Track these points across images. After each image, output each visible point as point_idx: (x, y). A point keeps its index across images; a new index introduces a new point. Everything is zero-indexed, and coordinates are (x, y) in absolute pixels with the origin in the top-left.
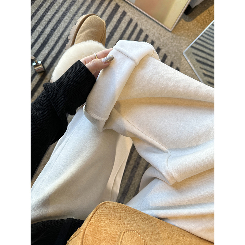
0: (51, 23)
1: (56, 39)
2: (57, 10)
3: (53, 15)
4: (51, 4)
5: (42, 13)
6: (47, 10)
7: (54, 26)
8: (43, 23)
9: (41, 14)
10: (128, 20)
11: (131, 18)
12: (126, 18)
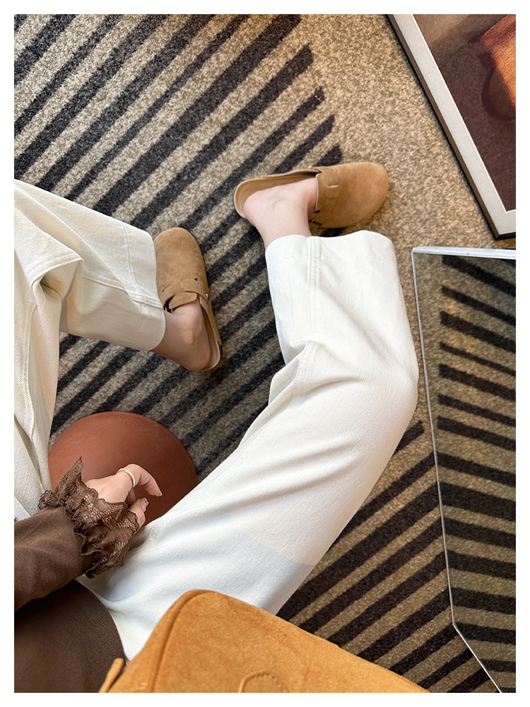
10: (307, 94)
11: (321, 88)
12: (305, 80)
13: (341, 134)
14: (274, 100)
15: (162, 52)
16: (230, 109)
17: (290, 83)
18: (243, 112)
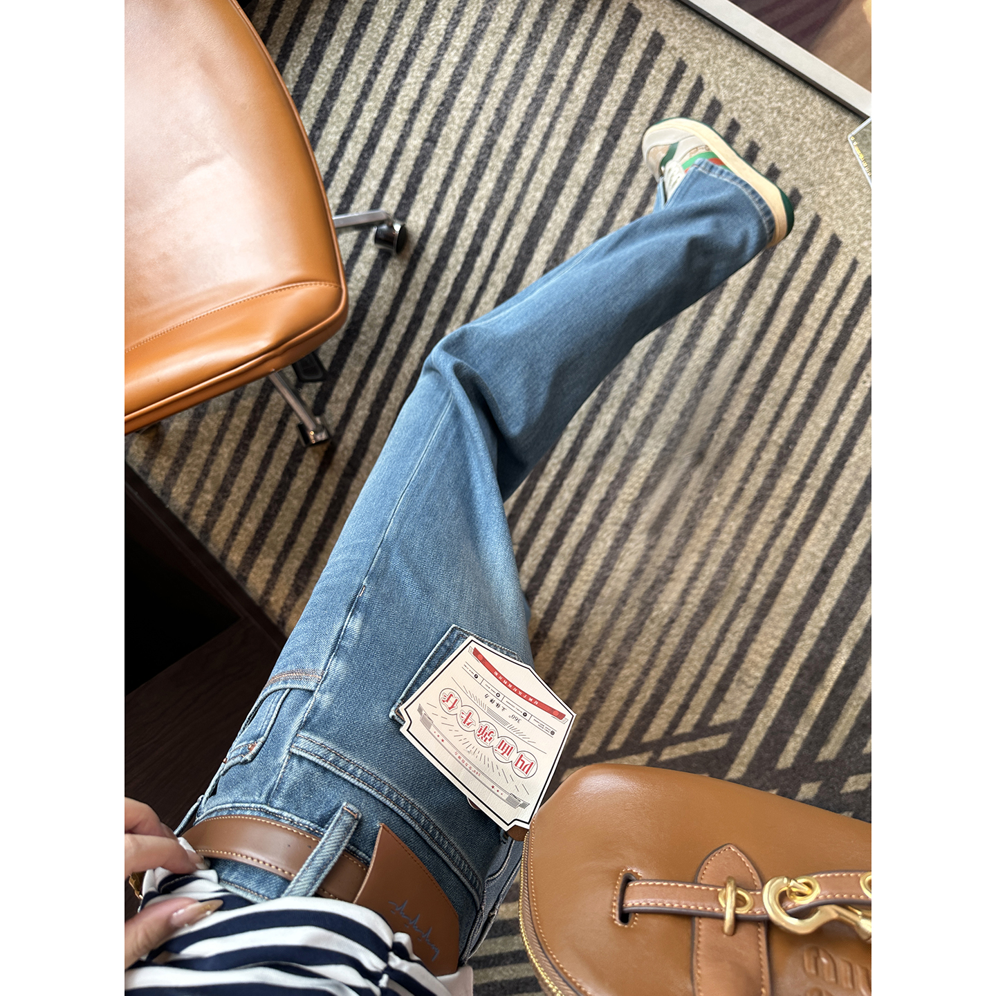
0: (419, 116)
1: (442, 171)
2: (434, 61)
3: (423, 82)
4: (411, 42)
5: (390, 80)
6: (404, 69)
7: (432, 125)
8: (398, 120)
9: (386, 88)
10: (669, 69)
11: (680, 58)
12: (663, 59)
13: (713, 88)
14: (643, 86)
15: (537, 92)
16: (608, 112)
17: (651, 67)
18: (621, 109)
